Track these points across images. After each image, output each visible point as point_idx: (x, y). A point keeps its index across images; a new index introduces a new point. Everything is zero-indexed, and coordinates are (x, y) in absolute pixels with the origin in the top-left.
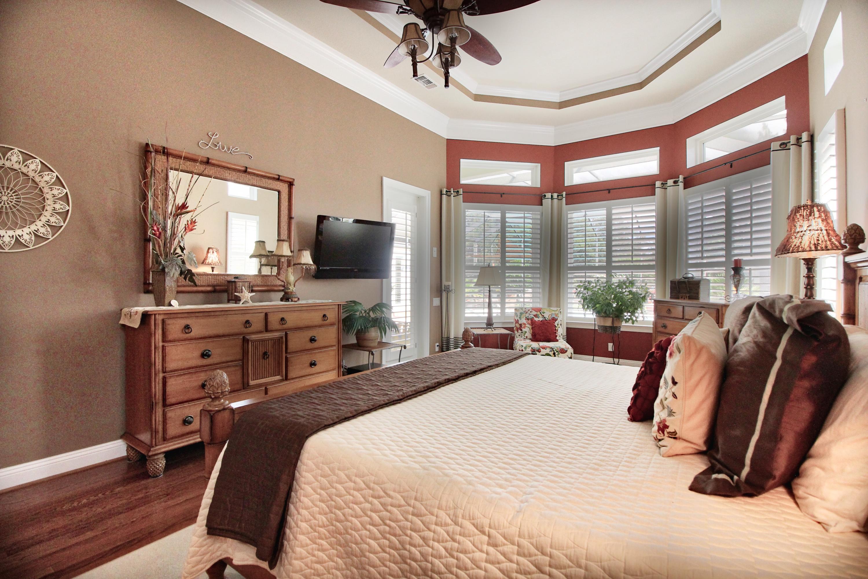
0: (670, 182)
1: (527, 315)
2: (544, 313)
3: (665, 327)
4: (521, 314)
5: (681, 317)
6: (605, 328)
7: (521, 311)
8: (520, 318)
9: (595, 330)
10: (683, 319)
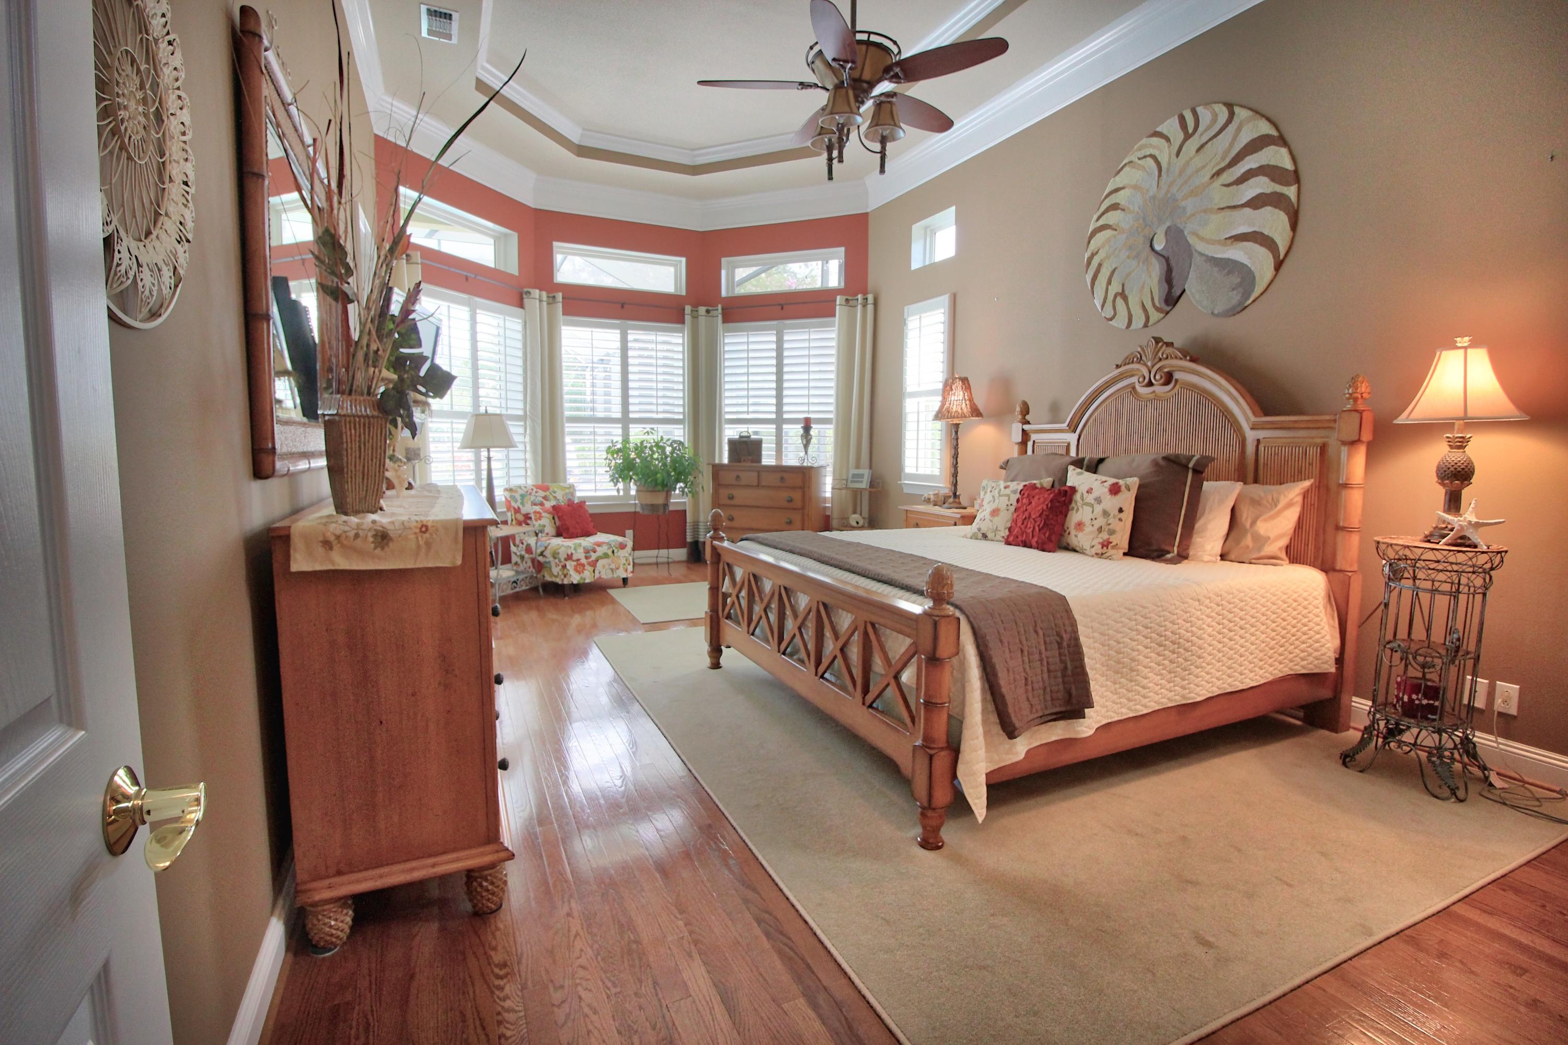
0: (702, 310)
1: (533, 498)
2: (555, 492)
3: (731, 498)
4: (523, 496)
5: (756, 484)
6: (653, 507)
7: (521, 492)
8: (522, 503)
9: (635, 512)
10: (758, 486)
